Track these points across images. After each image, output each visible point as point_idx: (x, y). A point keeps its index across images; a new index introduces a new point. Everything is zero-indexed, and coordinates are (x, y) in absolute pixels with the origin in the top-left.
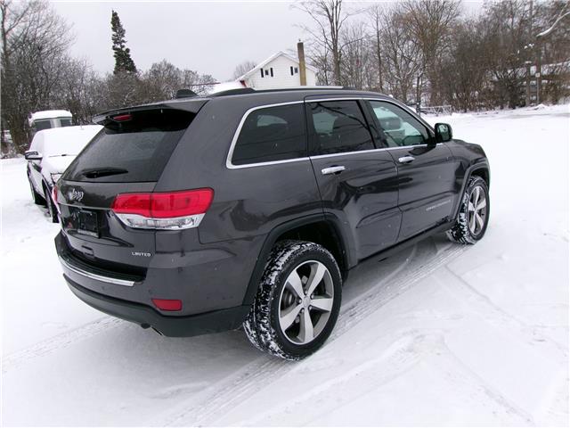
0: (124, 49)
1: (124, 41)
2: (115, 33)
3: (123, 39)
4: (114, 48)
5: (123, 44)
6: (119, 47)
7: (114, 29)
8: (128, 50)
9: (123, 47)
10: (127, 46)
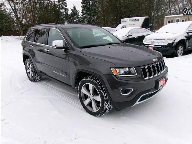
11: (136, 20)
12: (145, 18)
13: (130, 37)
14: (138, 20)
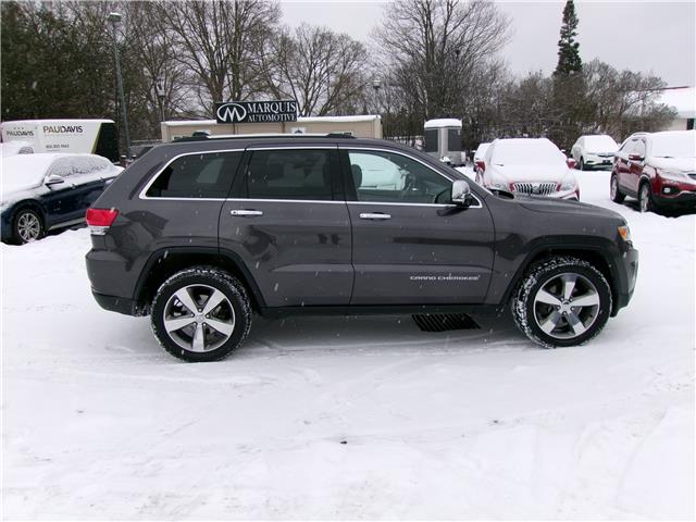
0: (572, 44)
1: (574, 34)
2: (565, 25)
3: (574, 31)
4: (560, 44)
5: (573, 37)
6: (566, 41)
7: (565, 20)
8: (577, 45)
9: (571, 41)
10: (576, 39)
11: (70, 129)
12: (103, 125)
13: (57, 187)
14: (79, 129)
